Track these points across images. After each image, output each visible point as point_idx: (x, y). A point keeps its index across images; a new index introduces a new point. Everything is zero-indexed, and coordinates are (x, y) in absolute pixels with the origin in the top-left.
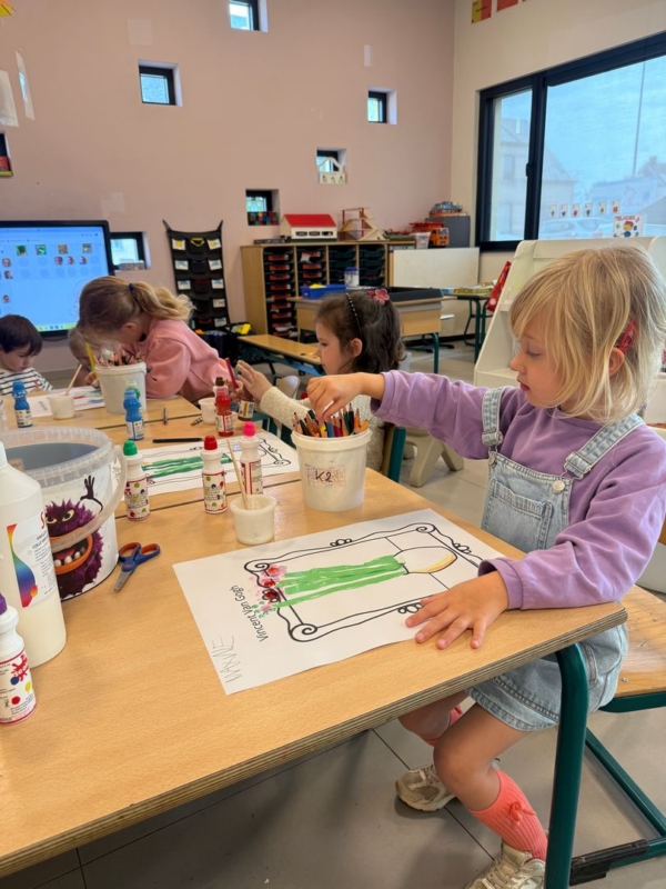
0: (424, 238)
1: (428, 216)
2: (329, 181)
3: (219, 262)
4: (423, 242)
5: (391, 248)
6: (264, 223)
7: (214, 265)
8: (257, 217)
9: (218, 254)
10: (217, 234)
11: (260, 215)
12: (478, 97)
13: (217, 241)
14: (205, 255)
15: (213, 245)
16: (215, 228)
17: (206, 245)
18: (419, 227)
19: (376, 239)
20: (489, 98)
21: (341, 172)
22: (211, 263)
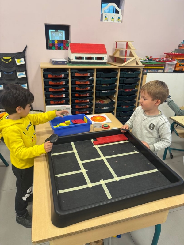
0: (171, 65)
1: (177, 48)
2: (110, 20)
3: (24, 73)
4: (170, 67)
5: (145, 71)
6: (59, 48)
7: (21, 75)
8: (53, 44)
9: (23, 68)
10: (22, 55)
11: (56, 42)
13: (23, 59)
14: (14, 69)
15: (19, 62)
16: (22, 51)
17: (14, 62)
18: (170, 56)
19: (134, 64)
21: (120, 15)
22: (18, 73)
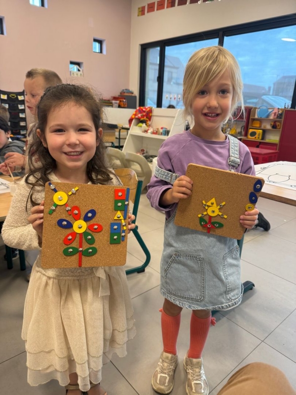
0: (116, 103)
1: (119, 94)
2: (75, 75)
3: (23, 106)
4: (116, 105)
7: (21, 107)
10: (22, 94)
12: (140, 47)
14: (16, 102)
15: (21, 98)
16: (21, 91)
17: (17, 98)
18: (115, 98)
20: (145, 48)
21: (81, 72)
22: (19, 106)
